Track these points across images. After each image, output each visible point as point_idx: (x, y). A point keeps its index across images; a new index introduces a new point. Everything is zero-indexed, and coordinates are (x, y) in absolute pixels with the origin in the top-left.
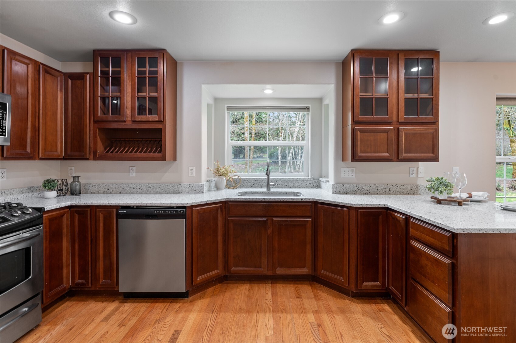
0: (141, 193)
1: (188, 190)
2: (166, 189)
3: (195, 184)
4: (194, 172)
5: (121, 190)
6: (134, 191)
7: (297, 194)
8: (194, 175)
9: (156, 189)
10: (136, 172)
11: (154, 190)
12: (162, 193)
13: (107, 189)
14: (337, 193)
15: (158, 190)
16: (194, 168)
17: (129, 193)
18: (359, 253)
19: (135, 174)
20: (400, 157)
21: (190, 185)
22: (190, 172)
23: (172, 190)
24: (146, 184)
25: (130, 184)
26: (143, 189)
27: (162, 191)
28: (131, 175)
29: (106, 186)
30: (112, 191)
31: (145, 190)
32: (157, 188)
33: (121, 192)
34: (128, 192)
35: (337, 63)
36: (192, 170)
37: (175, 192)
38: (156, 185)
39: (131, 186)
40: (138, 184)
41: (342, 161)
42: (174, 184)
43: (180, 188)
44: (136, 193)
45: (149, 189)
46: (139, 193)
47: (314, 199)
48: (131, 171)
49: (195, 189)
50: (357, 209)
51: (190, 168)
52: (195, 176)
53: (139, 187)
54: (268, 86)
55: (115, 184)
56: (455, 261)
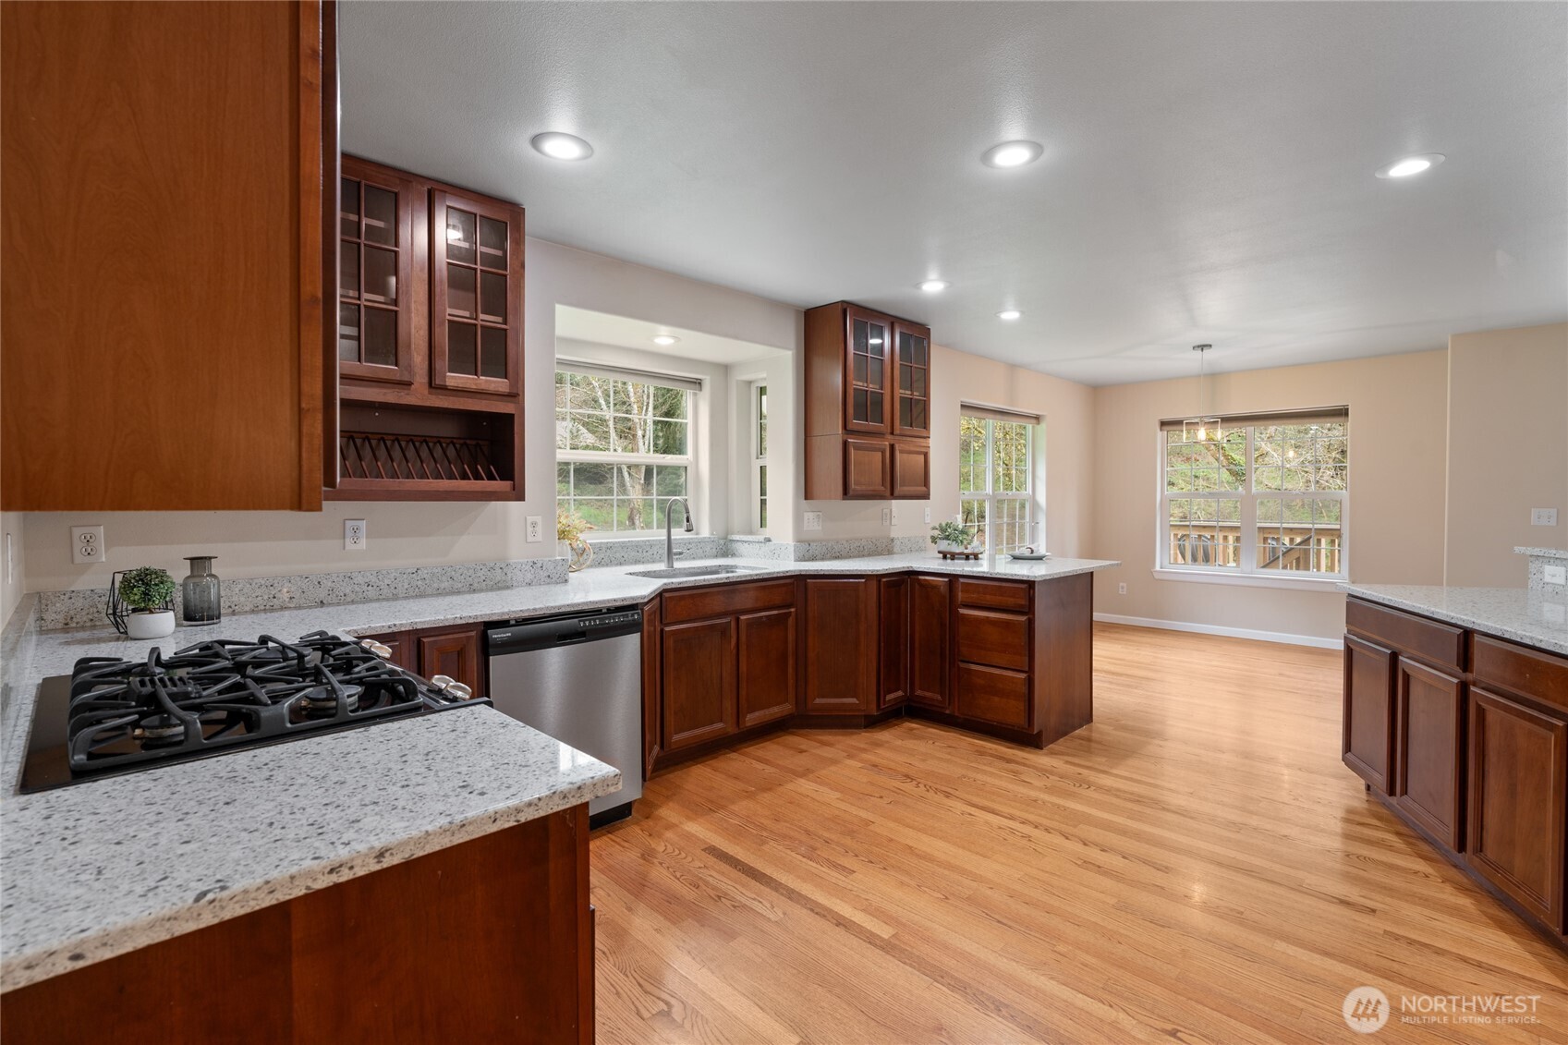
0: (395, 598)
1: (529, 576)
2: (470, 579)
3: (548, 559)
4: (539, 529)
5: (322, 594)
6: (371, 593)
7: (729, 569)
8: (539, 537)
9: (441, 581)
10: (367, 538)
11: (436, 585)
12: (459, 592)
13: (266, 597)
14: (801, 561)
15: (446, 583)
16: (539, 519)
17: (353, 602)
18: (882, 649)
19: (363, 543)
20: (897, 492)
21: (534, 563)
22: (530, 529)
23: (488, 582)
24: (409, 571)
25: (354, 575)
26: (400, 585)
27: (460, 585)
28: (350, 545)
29: (264, 588)
30: (287, 600)
31: (406, 587)
32: (444, 578)
33: (322, 602)
34: (349, 600)
35: (797, 310)
36: (534, 525)
37: (495, 586)
38: (440, 570)
39: (360, 579)
40: (384, 572)
41: (806, 498)
42: (492, 565)
43: (509, 575)
44: (378, 600)
45: (420, 582)
46: (387, 599)
47: (801, 571)
48: (349, 533)
49: (546, 574)
50: (878, 577)
51: (530, 519)
52: (541, 540)
53: (387, 582)
54: (664, 329)
55: (299, 579)
56: (1031, 616)
